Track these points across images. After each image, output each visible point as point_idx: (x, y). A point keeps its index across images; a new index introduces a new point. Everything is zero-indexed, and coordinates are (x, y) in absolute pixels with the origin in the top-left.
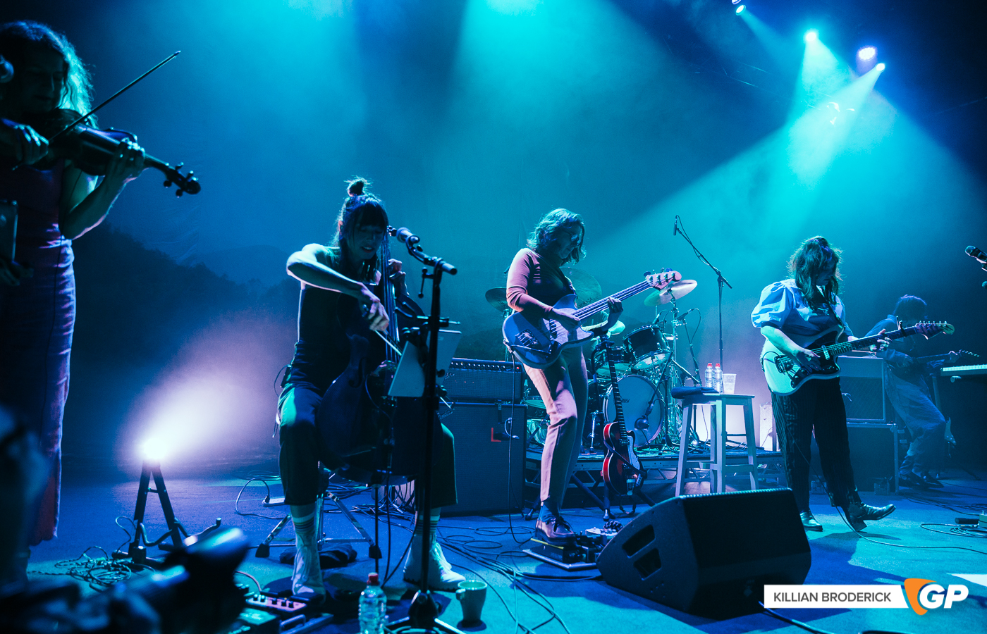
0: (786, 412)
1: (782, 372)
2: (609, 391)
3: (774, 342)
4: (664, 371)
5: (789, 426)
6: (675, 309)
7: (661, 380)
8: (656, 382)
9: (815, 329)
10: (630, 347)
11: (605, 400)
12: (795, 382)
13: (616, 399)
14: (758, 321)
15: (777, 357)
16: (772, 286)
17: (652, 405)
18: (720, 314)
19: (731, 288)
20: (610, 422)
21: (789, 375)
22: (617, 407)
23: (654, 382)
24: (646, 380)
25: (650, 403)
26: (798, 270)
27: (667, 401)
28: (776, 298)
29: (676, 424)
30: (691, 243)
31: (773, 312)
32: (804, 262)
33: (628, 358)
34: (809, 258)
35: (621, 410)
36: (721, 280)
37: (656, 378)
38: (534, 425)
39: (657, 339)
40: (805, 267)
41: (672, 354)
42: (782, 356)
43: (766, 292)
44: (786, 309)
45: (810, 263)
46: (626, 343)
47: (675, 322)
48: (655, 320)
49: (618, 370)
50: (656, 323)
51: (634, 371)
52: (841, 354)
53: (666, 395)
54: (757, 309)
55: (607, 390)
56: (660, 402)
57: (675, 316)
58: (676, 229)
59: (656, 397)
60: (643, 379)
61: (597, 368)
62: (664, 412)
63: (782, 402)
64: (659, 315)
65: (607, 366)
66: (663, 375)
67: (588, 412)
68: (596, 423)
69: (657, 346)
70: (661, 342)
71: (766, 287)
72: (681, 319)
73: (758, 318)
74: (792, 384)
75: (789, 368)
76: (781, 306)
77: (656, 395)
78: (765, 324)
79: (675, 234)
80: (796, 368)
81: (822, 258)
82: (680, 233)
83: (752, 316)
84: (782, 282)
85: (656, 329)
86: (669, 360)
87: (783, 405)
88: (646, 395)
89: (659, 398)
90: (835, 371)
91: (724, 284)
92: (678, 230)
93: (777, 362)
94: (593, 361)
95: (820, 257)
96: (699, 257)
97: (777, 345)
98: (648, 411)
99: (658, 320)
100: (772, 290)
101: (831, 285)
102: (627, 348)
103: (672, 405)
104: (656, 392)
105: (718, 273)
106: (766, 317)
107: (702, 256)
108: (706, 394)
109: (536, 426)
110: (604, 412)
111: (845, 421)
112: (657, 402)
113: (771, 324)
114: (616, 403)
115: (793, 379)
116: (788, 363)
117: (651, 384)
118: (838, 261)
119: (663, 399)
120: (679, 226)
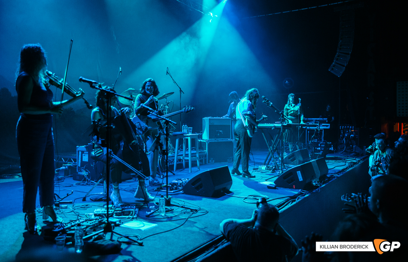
6: (167, 102)
19: (184, 93)
30: (172, 78)
36: (181, 91)
47: (167, 107)
48: (161, 107)
58: (167, 73)
79: (167, 74)
82: (169, 74)
91: (182, 93)
99: (162, 107)
105: (180, 88)
107: (175, 82)
120: (168, 72)
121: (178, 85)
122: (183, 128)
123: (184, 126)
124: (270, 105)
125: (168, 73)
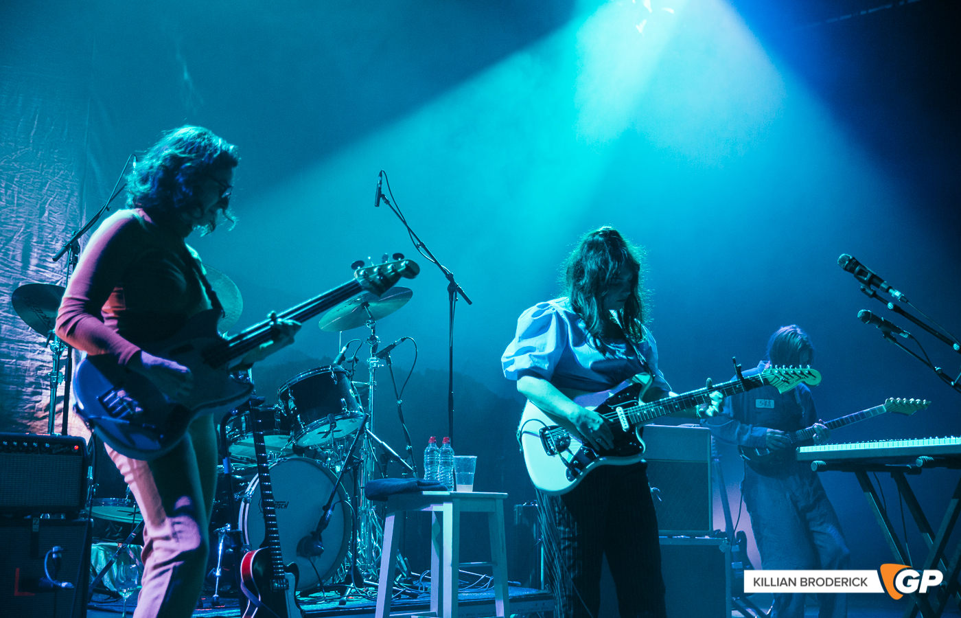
0: (560, 524)
1: (552, 453)
2: (252, 488)
3: (540, 403)
4: (352, 451)
5: (565, 549)
6: (373, 338)
7: (346, 466)
8: (338, 469)
9: (606, 382)
10: (292, 405)
11: (243, 504)
12: (573, 468)
13: (265, 504)
14: (511, 369)
15: (545, 430)
16: (534, 309)
17: (330, 511)
18: (451, 349)
19: (470, 303)
20: (252, 548)
21: (563, 460)
22: (267, 519)
23: (334, 470)
24: (319, 467)
25: (326, 508)
26: (575, 285)
27: (356, 503)
28: (540, 328)
29: (371, 545)
30: (405, 222)
31: (536, 353)
32: (582, 272)
33: (288, 426)
34: (591, 265)
35: (275, 526)
36: (453, 289)
37: (338, 463)
38: (102, 555)
39: (341, 391)
40: (585, 280)
41: (366, 419)
42: (553, 428)
43: (525, 319)
44: (557, 347)
45: (592, 273)
46: (285, 397)
47: (373, 361)
48: (338, 358)
49: (271, 448)
50: (339, 363)
51: (298, 450)
52: (648, 421)
53: (355, 494)
54: (510, 350)
55: (247, 485)
56: (345, 507)
57: (374, 349)
58: (380, 195)
59: (336, 498)
60: (314, 464)
61: (230, 443)
62: (351, 523)
63: (553, 507)
64: (344, 348)
65: (250, 440)
66: (351, 458)
67: (212, 528)
68: (225, 547)
69: (341, 405)
70: (347, 396)
71: (525, 312)
72: (383, 355)
73: (512, 363)
74: (568, 475)
75: (563, 446)
76: (548, 342)
77: (336, 494)
78: (523, 373)
79: (378, 205)
80: (576, 446)
81: (611, 265)
82: (387, 202)
83: (503, 360)
84: (552, 302)
85: (338, 373)
86: (362, 430)
87: (555, 512)
88: (319, 493)
89: (342, 501)
90: (637, 450)
91: (459, 296)
92: (384, 198)
93: (544, 437)
94: (223, 429)
95: (606, 263)
96: (417, 247)
97: (543, 407)
98: (323, 523)
99: (343, 358)
100: (533, 316)
101: (632, 308)
102: (286, 407)
103: (365, 511)
104: (337, 488)
105: (450, 277)
106: (524, 362)
107: (424, 246)
108: (425, 493)
109: (106, 556)
110: (240, 529)
111: (657, 535)
112: (338, 507)
113: (534, 372)
114: (266, 512)
115: (570, 466)
116: (563, 439)
117: (328, 473)
118: (639, 269)
119: (348, 502)
120: (384, 191)
121: (436, 262)
122: (427, 459)
123: (432, 451)
124: (890, 305)
125: (383, 196)
